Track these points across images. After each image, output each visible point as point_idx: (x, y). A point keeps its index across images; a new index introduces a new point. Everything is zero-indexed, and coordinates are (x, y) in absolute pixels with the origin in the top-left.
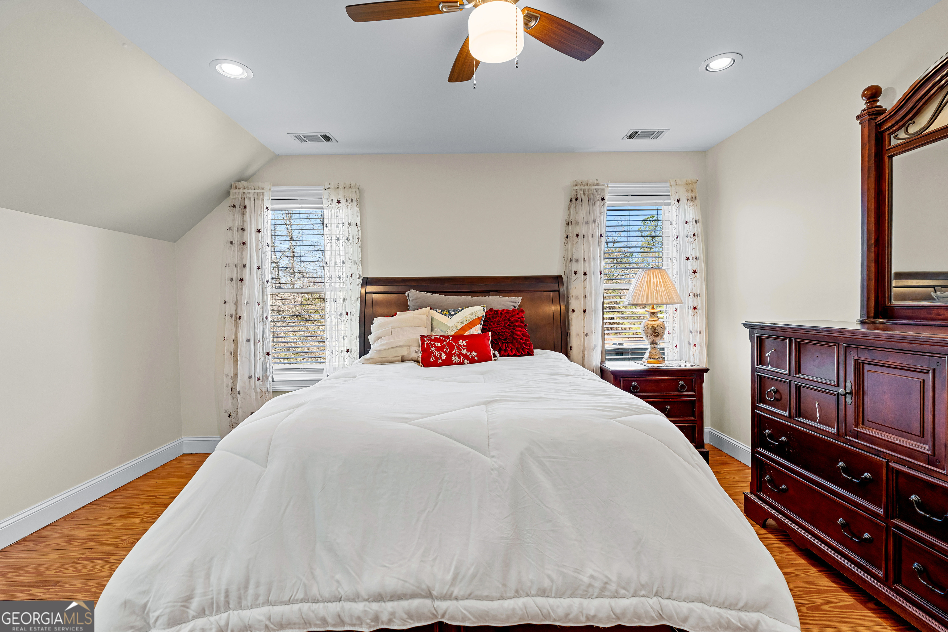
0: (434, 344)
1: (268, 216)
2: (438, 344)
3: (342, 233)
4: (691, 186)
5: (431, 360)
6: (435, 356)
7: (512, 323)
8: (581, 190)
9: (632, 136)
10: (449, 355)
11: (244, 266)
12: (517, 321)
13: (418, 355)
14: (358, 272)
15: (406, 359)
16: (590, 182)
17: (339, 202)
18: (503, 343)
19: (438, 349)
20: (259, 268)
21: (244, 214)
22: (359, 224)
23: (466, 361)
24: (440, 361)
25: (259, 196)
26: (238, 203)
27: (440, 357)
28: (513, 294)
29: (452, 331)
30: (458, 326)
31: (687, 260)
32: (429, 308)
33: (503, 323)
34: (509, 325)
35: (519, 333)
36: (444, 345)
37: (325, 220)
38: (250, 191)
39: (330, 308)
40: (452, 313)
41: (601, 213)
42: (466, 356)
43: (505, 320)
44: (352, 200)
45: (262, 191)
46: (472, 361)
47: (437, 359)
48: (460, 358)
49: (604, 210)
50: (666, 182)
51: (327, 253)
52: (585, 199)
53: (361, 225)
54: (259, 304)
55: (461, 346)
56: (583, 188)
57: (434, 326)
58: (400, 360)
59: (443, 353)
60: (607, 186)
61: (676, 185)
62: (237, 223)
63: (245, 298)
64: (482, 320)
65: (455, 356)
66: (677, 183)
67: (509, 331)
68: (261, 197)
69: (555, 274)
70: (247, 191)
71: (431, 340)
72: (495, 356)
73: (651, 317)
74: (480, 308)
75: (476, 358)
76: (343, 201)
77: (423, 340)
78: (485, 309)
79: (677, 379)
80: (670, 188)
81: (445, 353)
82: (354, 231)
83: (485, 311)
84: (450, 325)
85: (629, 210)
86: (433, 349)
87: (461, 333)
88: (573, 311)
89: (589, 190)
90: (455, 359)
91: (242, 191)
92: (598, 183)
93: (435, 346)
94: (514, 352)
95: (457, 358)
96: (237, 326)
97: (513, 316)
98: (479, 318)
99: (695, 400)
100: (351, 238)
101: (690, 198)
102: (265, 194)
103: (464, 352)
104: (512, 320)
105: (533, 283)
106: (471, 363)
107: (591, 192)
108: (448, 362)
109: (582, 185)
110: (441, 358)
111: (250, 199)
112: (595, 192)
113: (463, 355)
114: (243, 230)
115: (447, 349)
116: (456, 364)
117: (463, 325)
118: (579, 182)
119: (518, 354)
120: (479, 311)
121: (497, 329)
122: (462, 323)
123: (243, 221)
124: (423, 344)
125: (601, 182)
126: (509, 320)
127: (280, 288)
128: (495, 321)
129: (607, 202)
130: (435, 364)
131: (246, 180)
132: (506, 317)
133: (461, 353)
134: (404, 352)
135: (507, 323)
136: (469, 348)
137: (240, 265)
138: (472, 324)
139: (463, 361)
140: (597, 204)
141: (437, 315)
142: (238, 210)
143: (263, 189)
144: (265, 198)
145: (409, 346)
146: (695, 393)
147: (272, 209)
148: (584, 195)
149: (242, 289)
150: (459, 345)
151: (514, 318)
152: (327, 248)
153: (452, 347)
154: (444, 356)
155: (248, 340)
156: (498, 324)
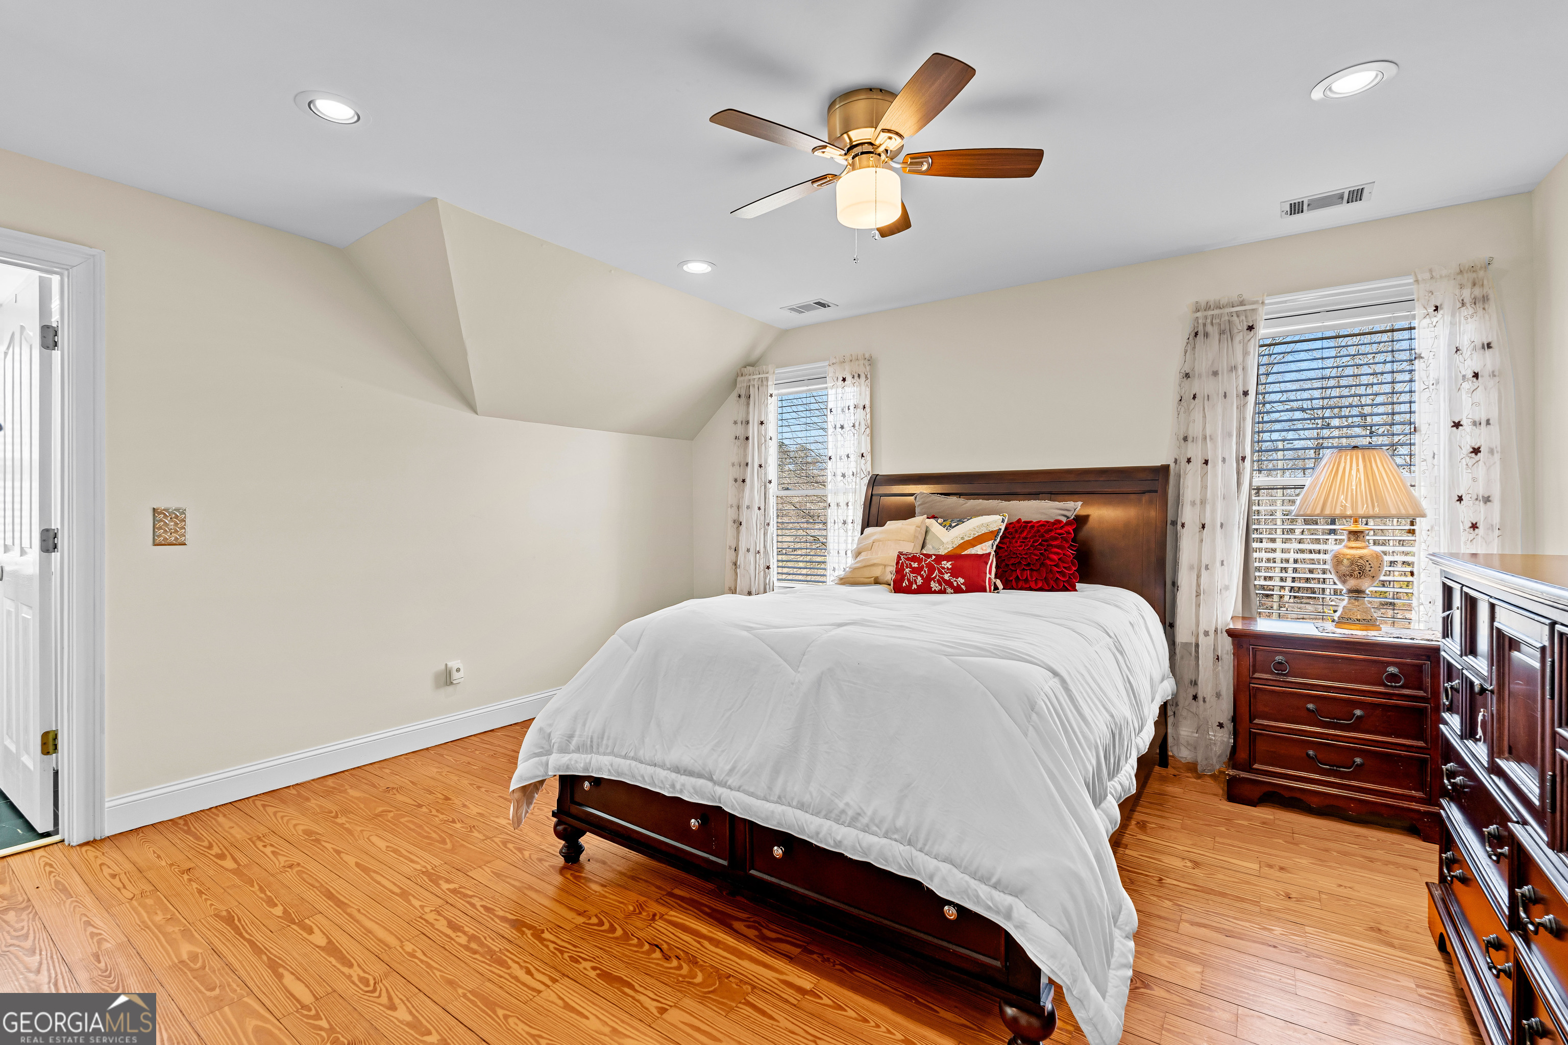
0: (910, 564)
1: (772, 405)
2: (915, 565)
3: (849, 419)
4: (1473, 276)
5: (904, 584)
6: (909, 580)
7: (1046, 541)
8: (1206, 317)
9: (1296, 208)
10: (927, 580)
11: (747, 464)
12: (1056, 539)
13: (890, 576)
14: (866, 468)
15: (880, 581)
16: (1224, 301)
17: (844, 380)
18: (1024, 569)
19: (914, 571)
20: (760, 466)
21: (748, 404)
22: (868, 406)
23: (949, 590)
24: (914, 586)
25: (763, 381)
26: (743, 393)
27: (915, 581)
28: (1066, 497)
29: (945, 549)
30: (956, 542)
31: (1455, 428)
32: (925, 516)
33: (1032, 540)
34: (1040, 544)
35: (1056, 557)
36: (923, 566)
37: (829, 403)
38: (755, 377)
39: (832, 514)
40: (953, 525)
41: (1246, 353)
42: (949, 583)
43: (1036, 536)
44: (859, 376)
45: (766, 375)
46: (958, 590)
47: (911, 583)
48: (940, 585)
49: (1253, 350)
50: (1406, 274)
51: (830, 445)
52: (1213, 331)
53: (872, 408)
54: (759, 509)
55: (943, 568)
56: (1210, 313)
57: (927, 541)
58: (873, 582)
59: (919, 577)
60: (1263, 303)
61: (1432, 278)
62: (740, 417)
63: (746, 502)
64: (997, 535)
65: (934, 582)
66: (1434, 274)
67: (1037, 552)
68: (765, 383)
69: (1158, 463)
70: (752, 377)
71: (908, 559)
72: (996, 588)
73: (1349, 540)
74: (998, 518)
75: (963, 587)
76: (849, 379)
77: (899, 558)
78: (1006, 520)
79: (1382, 662)
80: (1415, 287)
81: (922, 576)
82: (862, 416)
83: (1006, 522)
84: (945, 540)
85: (1322, 339)
86: (907, 570)
87: (958, 552)
88: (1183, 525)
89: (1220, 316)
90: (934, 586)
91: (747, 377)
92: (1243, 301)
93: (911, 567)
94: (1040, 585)
95: (937, 585)
96: (738, 532)
97: (1051, 530)
98: (992, 532)
99: (1426, 707)
100: (857, 425)
101: (1467, 300)
102: (770, 379)
103: (947, 577)
104: (1047, 536)
105: (1112, 479)
106: (955, 592)
107: (1227, 318)
108: (924, 589)
109: (1208, 307)
110: (916, 583)
111: (754, 386)
112: (1235, 318)
113: (945, 581)
114: (748, 422)
115: (925, 572)
116: (935, 592)
117: (962, 541)
118: (1203, 304)
119: (1047, 588)
120: (995, 522)
121: (1020, 549)
122: (962, 538)
123: (748, 413)
124: (897, 563)
125: (1247, 296)
126: (1042, 536)
127: (787, 489)
128: (1019, 537)
129: (1264, 331)
130: (908, 591)
131: (752, 365)
132: (1039, 531)
133: (942, 578)
134: (877, 572)
135: (1037, 541)
136: (955, 572)
137: (743, 464)
138: (979, 540)
139: (945, 589)
140: (1238, 338)
141: (935, 527)
142: (743, 399)
143: (767, 373)
144: (770, 383)
145: (885, 566)
146: (1428, 694)
147: (777, 395)
148: (1212, 324)
149: (743, 491)
150: (942, 567)
151: (1052, 534)
152: (830, 439)
153: (931, 569)
154: (920, 581)
155: (748, 550)
156: (1023, 542)
